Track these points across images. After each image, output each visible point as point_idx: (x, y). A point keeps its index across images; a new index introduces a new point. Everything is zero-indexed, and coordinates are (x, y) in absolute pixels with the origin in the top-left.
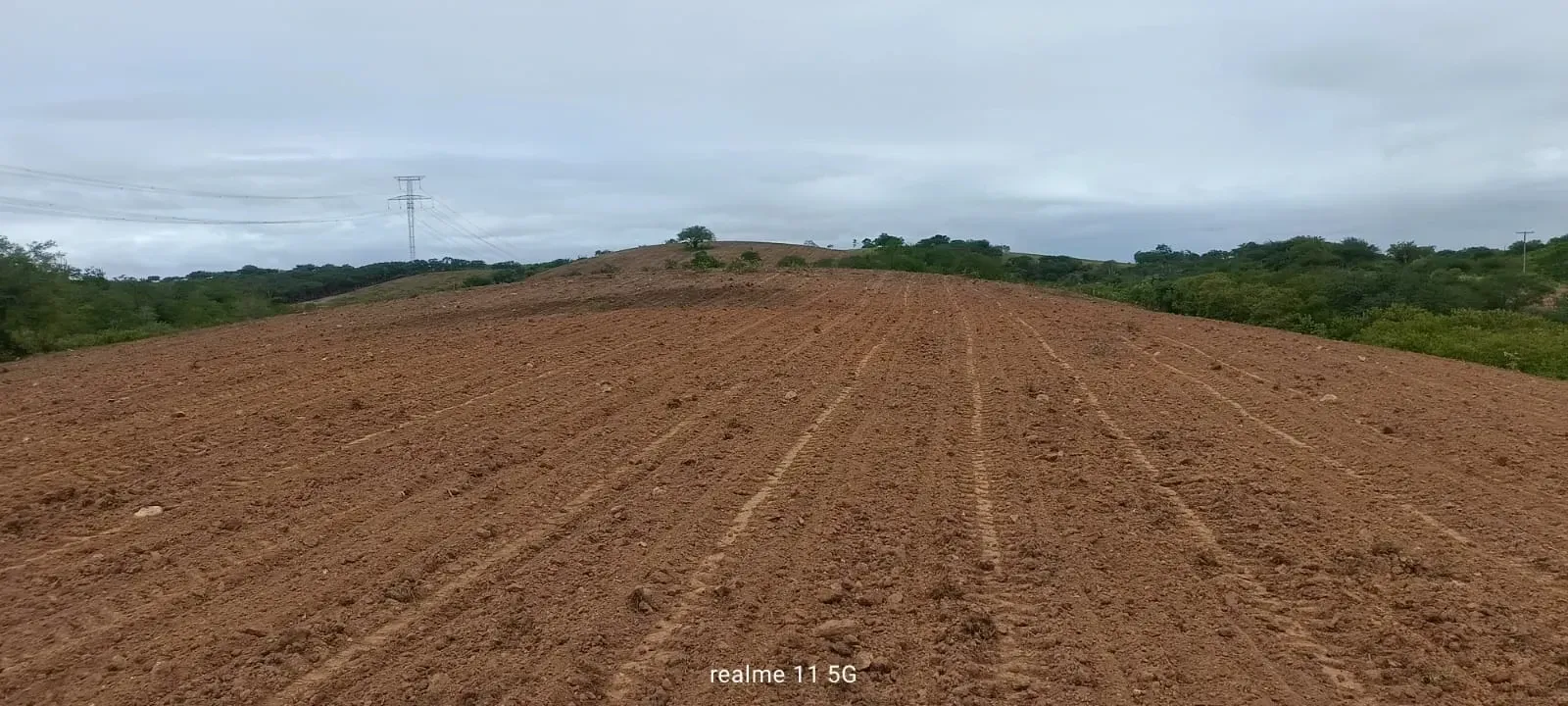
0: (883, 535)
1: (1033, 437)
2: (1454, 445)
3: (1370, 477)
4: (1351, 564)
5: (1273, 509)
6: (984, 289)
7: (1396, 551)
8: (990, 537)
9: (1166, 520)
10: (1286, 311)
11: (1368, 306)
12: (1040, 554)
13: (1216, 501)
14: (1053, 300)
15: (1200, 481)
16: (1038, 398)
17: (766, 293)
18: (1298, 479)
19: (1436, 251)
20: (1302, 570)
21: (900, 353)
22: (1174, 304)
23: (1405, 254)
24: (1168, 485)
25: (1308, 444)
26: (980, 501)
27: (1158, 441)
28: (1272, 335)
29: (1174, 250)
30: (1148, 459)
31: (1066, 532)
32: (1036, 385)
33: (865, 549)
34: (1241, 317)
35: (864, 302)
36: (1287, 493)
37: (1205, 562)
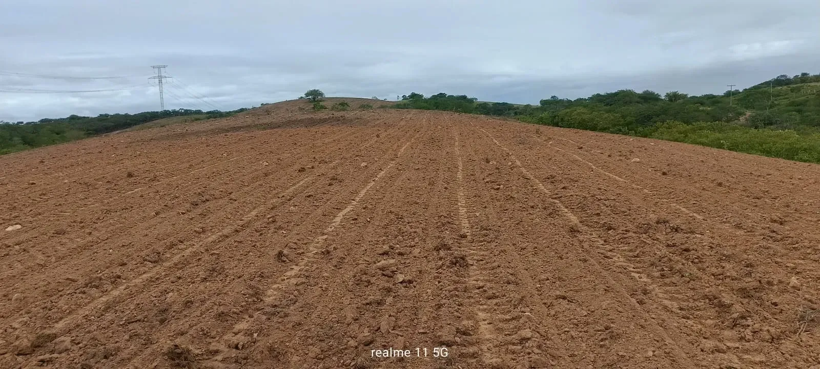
0: (410, 224)
1: (488, 180)
2: (696, 178)
3: (655, 192)
4: (646, 229)
5: (607, 207)
6: (465, 117)
7: (667, 222)
8: (465, 223)
9: (554, 213)
10: (614, 125)
11: (655, 122)
12: (490, 229)
13: (579, 203)
14: (499, 122)
15: (571, 196)
16: (491, 163)
17: (351, 120)
18: (620, 194)
19: (689, 96)
20: (622, 232)
21: (421, 146)
22: (560, 124)
23: (674, 97)
24: (555, 198)
25: (625, 179)
26: (461, 208)
27: (551, 179)
28: (608, 136)
29: (560, 98)
30: (545, 188)
31: (503, 220)
32: (490, 157)
33: (402, 231)
34: (594, 129)
35: (402, 123)
36: (614, 199)
37: (573, 231)
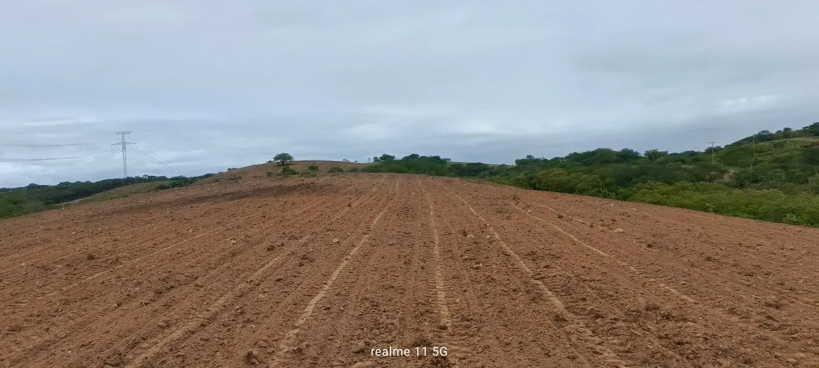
0: (387, 314)
1: (466, 257)
2: (684, 252)
3: (642, 270)
4: (635, 316)
5: (593, 289)
6: (438, 181)
7: (658, 308)
8: (445, 311)
9: (538, 298)
10: (594, 187)
11: (636, 183)
12: (472, 319)
13: (563, 286)
14: (474, 185)
15: (554, 276)
16: (468, 236)
17: (321, 187)
18: (605, 273)
19: (669, 153)
20: (610, 321)
21: (394, 217)
22: (537, 185)
23: (653, 156)
24: (538, 279)
25: (609, 255)
26: (439, 293)
27: (532, 256)
28: (588, 200)
29: (535, 158)
30: (527, 266)
31: (485, 307)
32: (467, 230)
33: (377, 322)
34: (571, 191)
35: (375, 189)
36: (600, 280)
37: (559, 319)
